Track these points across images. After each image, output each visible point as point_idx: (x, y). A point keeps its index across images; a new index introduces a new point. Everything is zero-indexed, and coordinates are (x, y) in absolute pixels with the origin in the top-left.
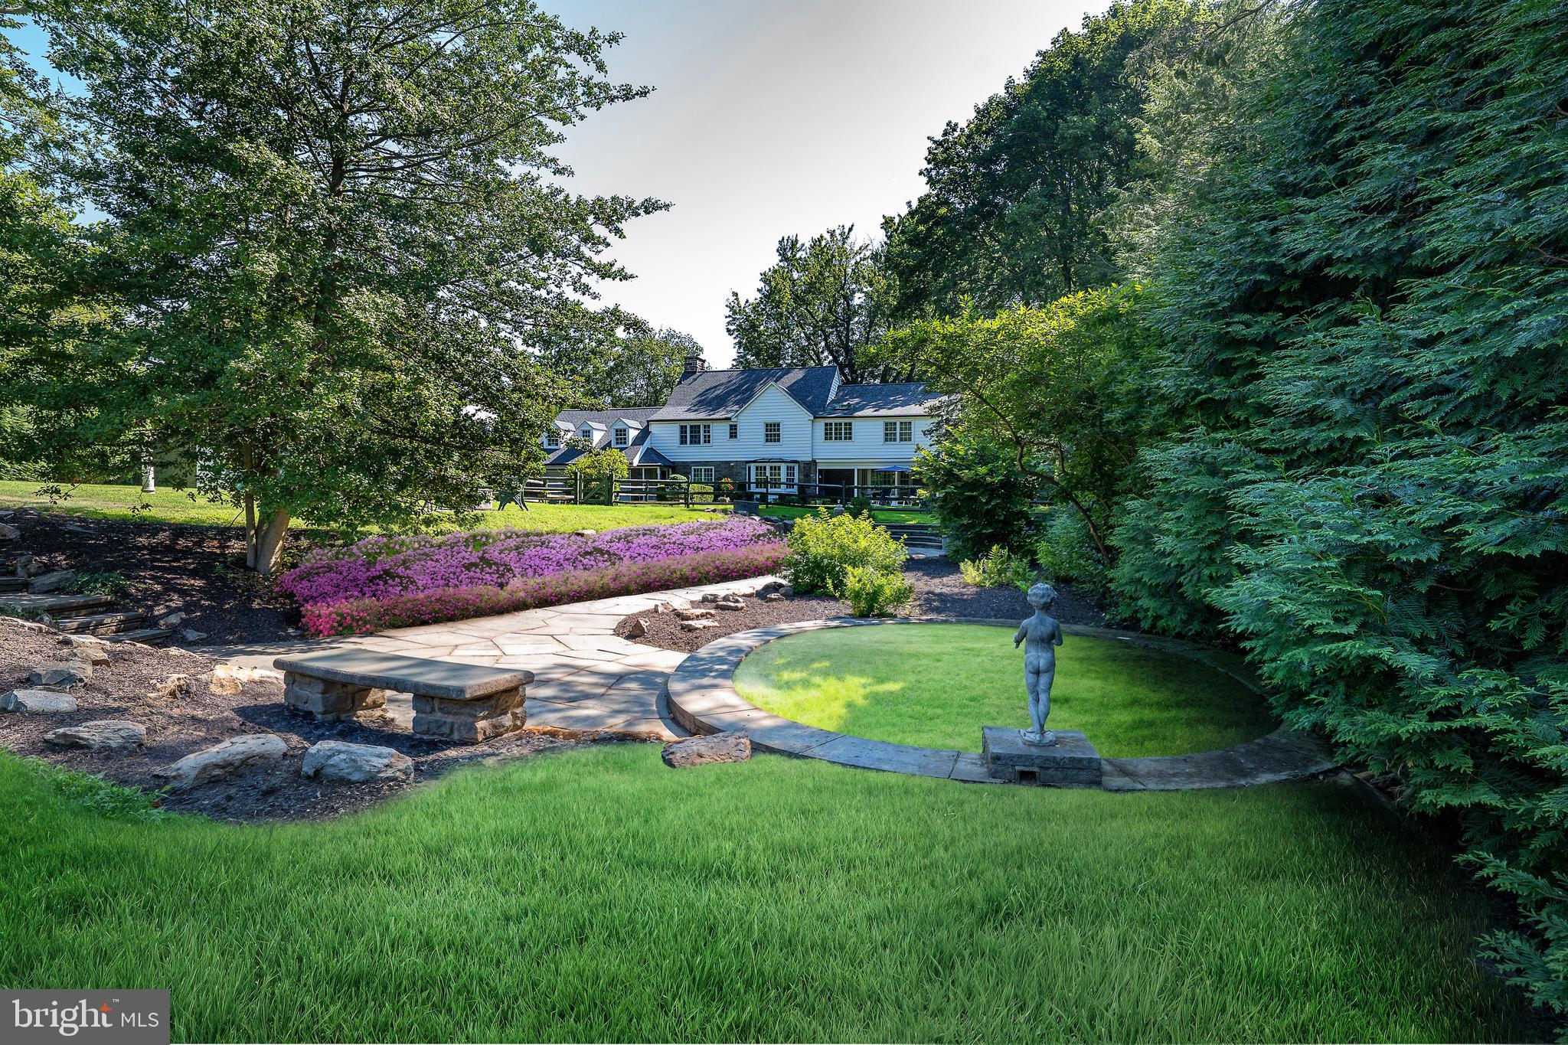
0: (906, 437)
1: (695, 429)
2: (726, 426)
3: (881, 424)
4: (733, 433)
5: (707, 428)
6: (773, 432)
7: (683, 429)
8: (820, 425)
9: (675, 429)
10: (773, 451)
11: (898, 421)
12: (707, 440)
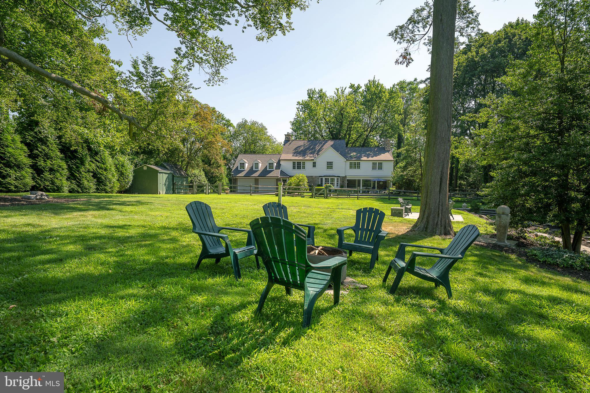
0: (380, 168)
1: (299, 163)
2: (312, 162)
3: (371, 163)
4: (314, 165)
5: (304, 163)
6: (330, 165)
7: (294, 163)
8: (348, 162)
9: (291, 164)
10: (330, 172)
11: (377, 162)
12: (304, 168)
